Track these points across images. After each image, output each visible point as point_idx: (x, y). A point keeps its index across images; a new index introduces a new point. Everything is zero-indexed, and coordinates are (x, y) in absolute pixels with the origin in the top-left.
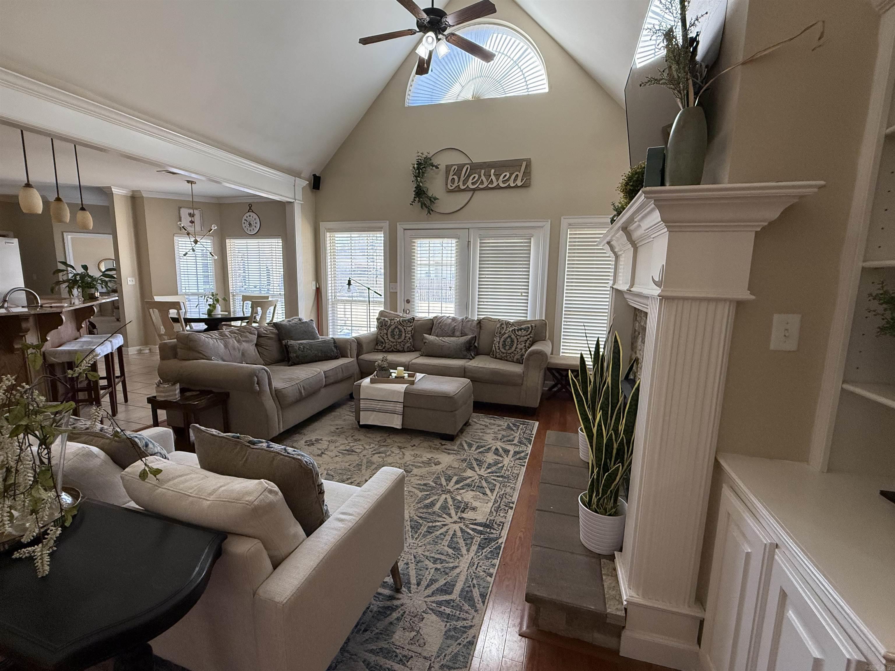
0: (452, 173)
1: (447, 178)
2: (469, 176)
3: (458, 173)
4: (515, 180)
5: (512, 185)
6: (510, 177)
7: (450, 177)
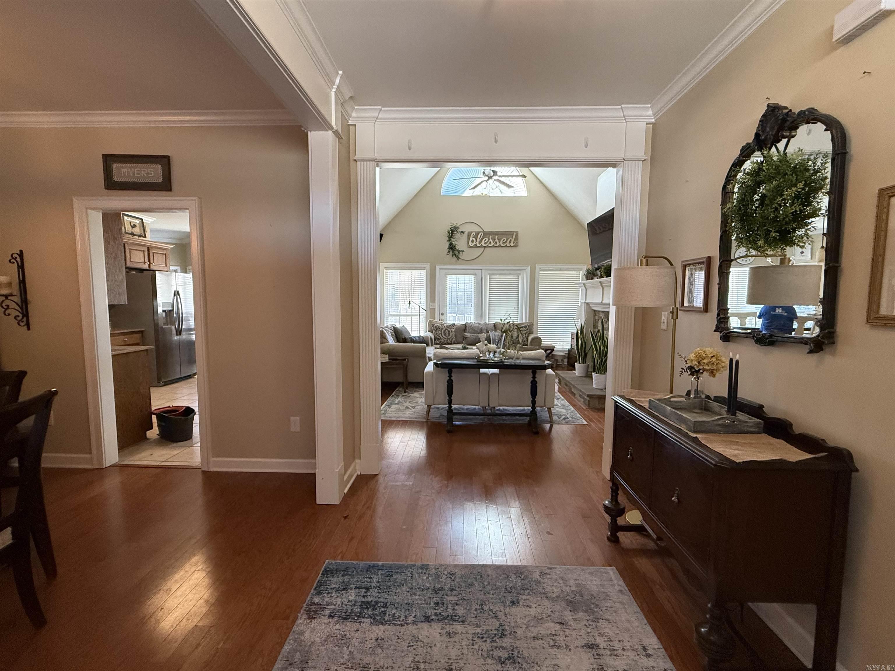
0: (472, 236)
1: (469, 239)
2: (482, 239)
3: (476, 237)
4: (510, 242)
5: (508, 245)
6: (507, 241)
7: (471, 239)
